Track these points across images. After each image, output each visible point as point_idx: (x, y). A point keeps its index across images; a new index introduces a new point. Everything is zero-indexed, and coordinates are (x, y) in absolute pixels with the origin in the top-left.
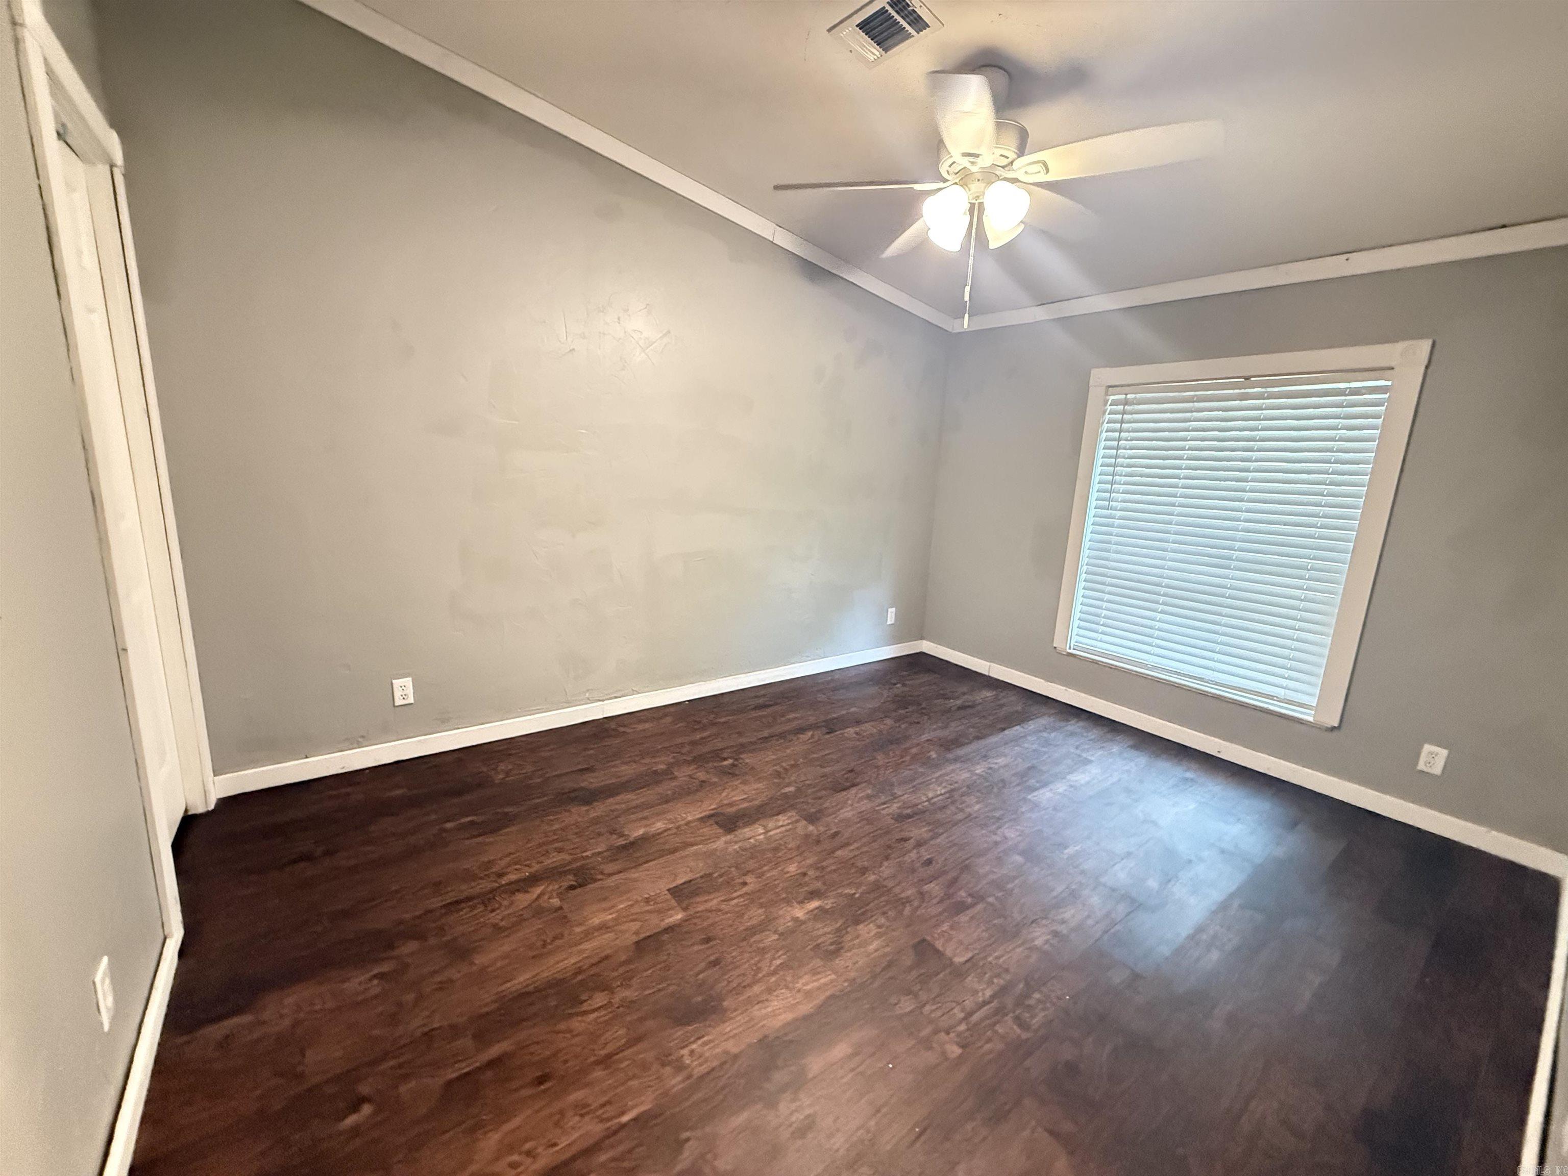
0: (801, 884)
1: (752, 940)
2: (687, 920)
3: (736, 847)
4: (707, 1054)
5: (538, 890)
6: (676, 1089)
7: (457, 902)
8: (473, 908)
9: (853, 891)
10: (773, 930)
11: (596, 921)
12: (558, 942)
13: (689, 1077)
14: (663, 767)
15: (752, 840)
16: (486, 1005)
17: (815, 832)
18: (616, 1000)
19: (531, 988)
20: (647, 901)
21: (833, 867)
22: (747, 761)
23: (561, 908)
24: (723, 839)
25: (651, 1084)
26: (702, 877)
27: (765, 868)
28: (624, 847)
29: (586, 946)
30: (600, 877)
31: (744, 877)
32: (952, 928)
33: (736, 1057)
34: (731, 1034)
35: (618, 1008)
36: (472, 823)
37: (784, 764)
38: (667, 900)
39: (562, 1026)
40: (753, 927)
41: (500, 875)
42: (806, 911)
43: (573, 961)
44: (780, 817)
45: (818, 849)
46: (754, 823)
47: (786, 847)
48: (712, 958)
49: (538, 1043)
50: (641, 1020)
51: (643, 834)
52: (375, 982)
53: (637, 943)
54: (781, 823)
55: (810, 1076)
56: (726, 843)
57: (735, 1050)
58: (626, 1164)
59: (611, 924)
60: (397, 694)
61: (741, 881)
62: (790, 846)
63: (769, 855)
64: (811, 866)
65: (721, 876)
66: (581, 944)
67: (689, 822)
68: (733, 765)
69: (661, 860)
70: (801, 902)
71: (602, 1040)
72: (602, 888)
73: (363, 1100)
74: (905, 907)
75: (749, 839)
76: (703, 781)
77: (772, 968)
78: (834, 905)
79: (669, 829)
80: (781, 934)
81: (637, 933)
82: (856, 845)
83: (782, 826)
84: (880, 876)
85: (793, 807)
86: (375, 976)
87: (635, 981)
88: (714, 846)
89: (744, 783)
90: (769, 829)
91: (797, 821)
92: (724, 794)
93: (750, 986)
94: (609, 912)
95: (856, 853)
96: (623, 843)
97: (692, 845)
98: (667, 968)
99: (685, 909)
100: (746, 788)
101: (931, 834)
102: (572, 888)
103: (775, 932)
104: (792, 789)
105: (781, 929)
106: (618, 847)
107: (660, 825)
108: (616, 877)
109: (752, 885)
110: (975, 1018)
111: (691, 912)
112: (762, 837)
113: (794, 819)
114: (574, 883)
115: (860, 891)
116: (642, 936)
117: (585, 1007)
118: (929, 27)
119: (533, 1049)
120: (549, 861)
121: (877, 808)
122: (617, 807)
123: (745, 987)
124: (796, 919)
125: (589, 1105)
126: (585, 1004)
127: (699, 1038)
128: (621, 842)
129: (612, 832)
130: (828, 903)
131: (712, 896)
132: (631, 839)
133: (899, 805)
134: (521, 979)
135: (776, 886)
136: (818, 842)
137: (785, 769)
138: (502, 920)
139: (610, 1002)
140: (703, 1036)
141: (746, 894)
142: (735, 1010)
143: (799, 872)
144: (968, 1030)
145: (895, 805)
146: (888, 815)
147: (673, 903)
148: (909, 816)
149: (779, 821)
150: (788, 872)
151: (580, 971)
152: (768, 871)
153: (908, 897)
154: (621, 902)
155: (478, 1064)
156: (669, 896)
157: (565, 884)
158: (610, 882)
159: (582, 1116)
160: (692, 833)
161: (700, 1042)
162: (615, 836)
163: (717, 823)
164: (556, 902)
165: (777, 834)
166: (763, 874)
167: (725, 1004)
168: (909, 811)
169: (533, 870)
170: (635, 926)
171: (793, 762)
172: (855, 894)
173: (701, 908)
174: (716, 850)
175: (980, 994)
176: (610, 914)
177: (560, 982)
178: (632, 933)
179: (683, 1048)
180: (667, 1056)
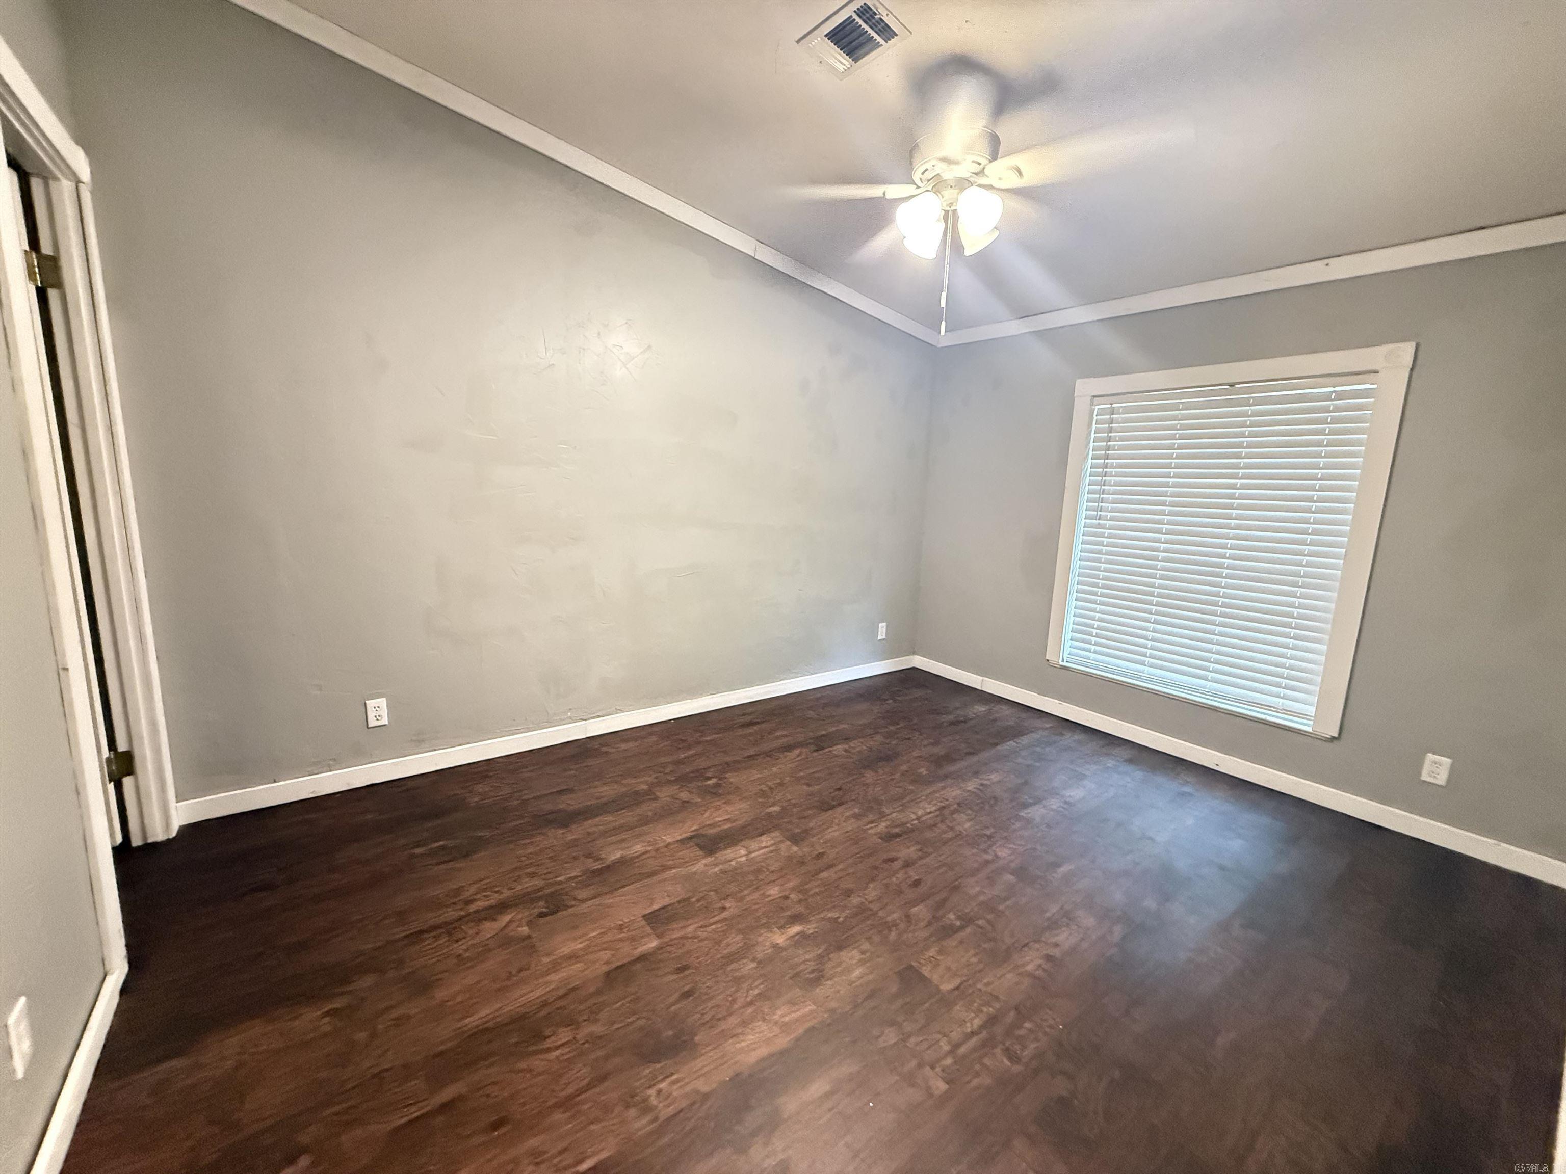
0: (782, 908)
1: (729, 969)
2: (662, 948)
3: (717, 869)
4: (675, 1094)
5: (506, 918)
6: (640, 1133)
7: (422, 932)
8: (436, 938)
9: (837, 915)
10: (751, 957)
11: (566, 950)
12: (524, 974)
13: (656, 1119)
14: (645, 787)
15: (733, 863)
16: (442, 1043)
17: (800, 853)
18: (582, 1034)
19: (491, 1024)
20: (621, 928)
21: (817, 890)
22: (731, 780)
23: (529, 937)
24: (704, 861)
25: (613, 1128)
26: (679, 902)
27: (746, 892)
28: (600, 872)
29: (554, 977)
30: (573, 903)
31: (723, 902)
32: (940, 952)
33: (706, 1096)
34: (703, 1071)
35: (584, 1044)
36: (443, 848)
37: (769, 783)
38: (643, 927)
39: (522, 1065)
40: (731, 954)
41: (468, 902)
42: (787, 937)
43: (538, 993)
44: (764, 838)
45: (804, 869)
46: (736, 845)
47: (768, 870)
48: (687, 988)
49: (494, 1083)
50: (607, 1058)
51: (622, 857)
52: (327, 1019)
53: (608, 974)
54: (764, 844)
55: (785, 1117)
56: (706, 865)
57: (705, 1089)
59: (581, 953)
60: (371, 715)
61: (719, 905)
62: (772, 868)
63: (751, 877)
64: (793, 889)
65: (698, 901)
66: (548, 975)
67: (669, 844)
68: (717, 785)
69: (638, 885)
70: (781, 928)
71: (564, 1081)
72: (574, 915)
73: (304, 1150)
74: (890, 931)
75: (731, 861)
76: (684, 802)
77: (749, 999)
78: (816, 930)
79: (646, 852)
80: (759, 962)
81: (607, 963)
82: (841, 867)
83: (765, 847)
84: (866, 899)
85: (777, 827)
86: (327, 1014)
87: (603, 1015)
88: (694, 869)
89: (727, 803)
90: (752, 850)
91: (781, 842)
92: (707, 814)
93: (724, 1018)
94: (580, 940)
95: (840, 874)
96: (600, 867)
97: (670, 868)
98: (637, 1000)
99: (659, 936)
100: (729, 808)
101: (920, 853)
102: (542, 915)
103: (754, 960)
104: (776, 808)
105: (760, 956)
106: (593, 872)
107: (638, 848)
108: (590, 903)
109: (731, 910)
110: (963, 1050)
111: (666, 939)
112: (744, 859)
113: (778, 839)
114: (544, 910)
115: (844, 915)
116: (613, 966)
117: (548, 1044)
118: (897, 35)
119: (488, 1091)
120: (519, 887)
121: (864, 828)
122: (594, 829)
123: (719, 1019)
124: (775, 946)
125: (545, 1152)
126: (548, 1041)
127: (667, 1077)
128: (597, 866)
129: (589, 856)
130: (810, 929)
131: (690, 922)
132: (608, 862)
133: (888, 823)
134: (483, 1013)
135: (757, 910)
136: (803, 863)
137: (771, 788)
138: (466, 950)
139: (574, 1038)
140: (672, 1074)
141: (725, 919)
142: (708, 1045)
143: (781, 895)
144: (955, 1063)
145: (884, 824)
146: (875, 834)
147: (648, 929)
148: (897, 835)
149: (762, 842)
150: (769, 896)
151: (545, 1004)
152: (748, 895)
153: (894, 921)
154: (593, 930)
155: (429, 1108)
156: (643, 923)
157: (536, 911)
158: (584, 908)
159: (537, 1164)
160: (671, 856)
161: (669, 1080)
162: (591, 860)
163: (698, 845)
164: (525, 930)
165: (759, 855)
166: (743, 898)
167: (697, 1039)
168: (897, 830)
169: (502, 897)
170: (606, 955)
171: (778, 781)
172: (839, 918)
173: (676, 935)
174: (695, 873)
175: (968, 1025)
176: (580, 943)
177: (523, 1017)
178: (602, 962)
179: (650, 1087)
180: (632, 1097)
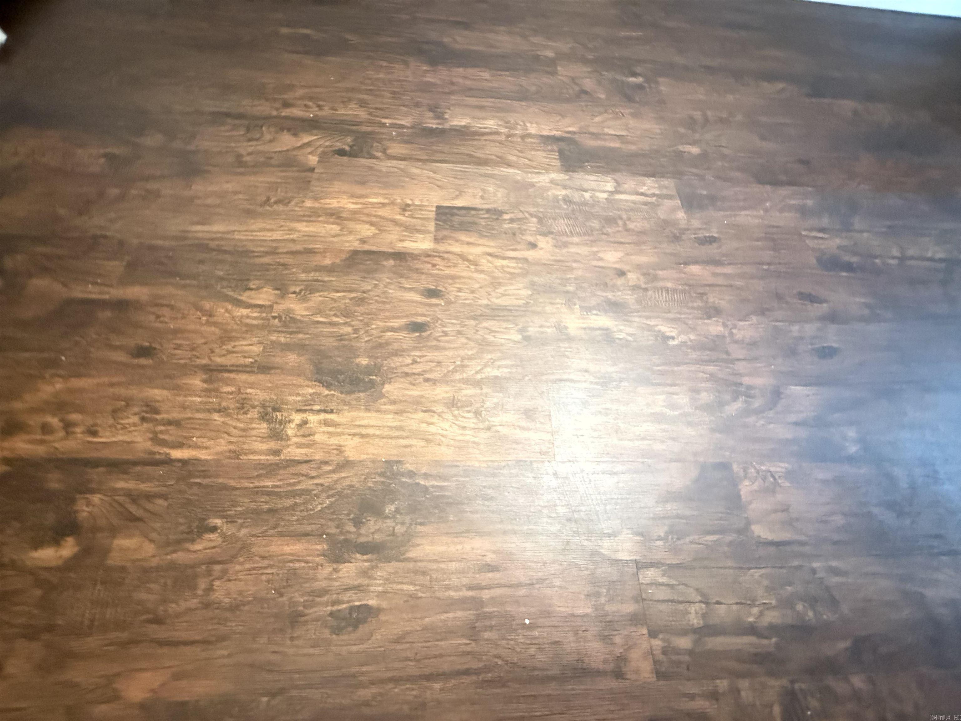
0: (606, 285)
1: (485, 324)
2: (429, 256)
3: (561, 193)
4: (317, 437)
5: (307, 139)
6: (252, 457)
7: (227, 115)
8: (235, 127)
9: (673, 335)
11: (333, 203)
12: (280, 208)
13: (277, 452)
14: (550, 54)
15: (587, 195)
16: (165, 238)
17: (683, 224)
18: (279, 308)
19: (213, 244)
20: (405, 208)
21: (669, 285)
22: (662, 88)
23: (312, 170)
24: (553, 176)
25: (232, 430)
26: (488, 211)
27: (576, 240)
28: (431, 132)
29: (303, 227)
30: (379, 154)
31: (538, 237)
32: (789, 475)
33: (346, 464)
34: (364, 431)
35: (274, 318)
36: (307, 36)
37: (709, 113)
38: (427, 219)
39: (207, 305)
40: (505, 308)
41: (286, 105)
42: (585, 326)
43: (277, 235)
44: (649, 181)
45: (669, 248)
46: (608, 173)
47: (625, 224)
48: (420, 320)
49: (171, 307)
50: (287, 347)
51: (465, 126)
52: (102, 160)
53: (355, 253)
54: (643, 189)
55: (410, 555)
56: (552, 181)
57: (351, 455)
58: (133, 509)
59: (344, 215)
61: (531, 239)
62: (631, 226)
63: (595, 224)
64: (639, 267)
65: (512, 221)
66: (299, 221)
67: (529, 135)
68: (640, 87)
69: (459, 167)
72: (371, 168)
74: (735, 399)
75: (586, 191)
76: (586, 92)
77: (479, 377)
78: (630, 338)
79: (497, 133)
80: (527, 338)
81: (363, 241)
82: (728, 270)
83: (642, 194)
84: (731, 334)
85: (678, 174)
86: (106, 155)
87: (316, 298)
88: (534, 179)
89: (635, 115)
90: (621, 189)
91: (669, 197)
92: (597, 119)
93: (434, 382)
94: (354, 200)
96: (434, 126)
97: (509, 165)
98: (361, 301)
99: (437, 240)
100: (632, 123)
101: (866, 312)
102: (341, 153)
103: (522, 331)
104: (695, 150)
105: (532, 330)
106: (424, 129)
107: (491, 124)
108: (395, 163)
109: (541, 252)
111: (442, 247)
112: (605, 195)
113: (665, 192)
114: (347, 148)
116: (366, 247)
117: (244, 297)
119: (165, 311)
120: (342, 112)
121: (804, 233)
122: (461, 80)
123: (427, 380)
124: (560, 328)
125: (157, 412)
126: (248, 293)
127: (325, 411)
128: (433, 124)
129: (433, 109)
130: (624, 331)
131: (481, 241)
132: (447, 126)
133: (845, 243)
134: (216, 228)
135: (571, 269)
136: (676, 238)
137: (706, 120)
138: (249, 154)
139: (271, 306)
140: (332, 412)
141: (526, 260)
142: (394, 402)
143: (616, 266)
144: (691, 652)
145: (838, 241)
146: (813, 249)
147: (431, 226)
148: (849, 267)
149: (644, 185)
150: (601, 259)
151: (273, 252)
153: (749, 387)
154: (377, 195)
155: (107, 297)
156: (432, 215)
157: (339, 145)
158: (385, 165)
159: (143, 419)
160: (520, 151)
161: (323, 416)
162: (431, 114)
163: (561, 152)
164: (313, 160)
165: (627, 201)
166: (566, 245)
167: (387, 387)
168: (854, 260)
169: (320, 113)
170: (367, 231)
171: (724, 115)
172: (673, 338)
173: (456, 248)
174: (532, 185)
175: (755, 610)
176: (353, 203)
177: (247, 253)
178: (359, 237)
179: (299, 411)
180: (275, 409)
